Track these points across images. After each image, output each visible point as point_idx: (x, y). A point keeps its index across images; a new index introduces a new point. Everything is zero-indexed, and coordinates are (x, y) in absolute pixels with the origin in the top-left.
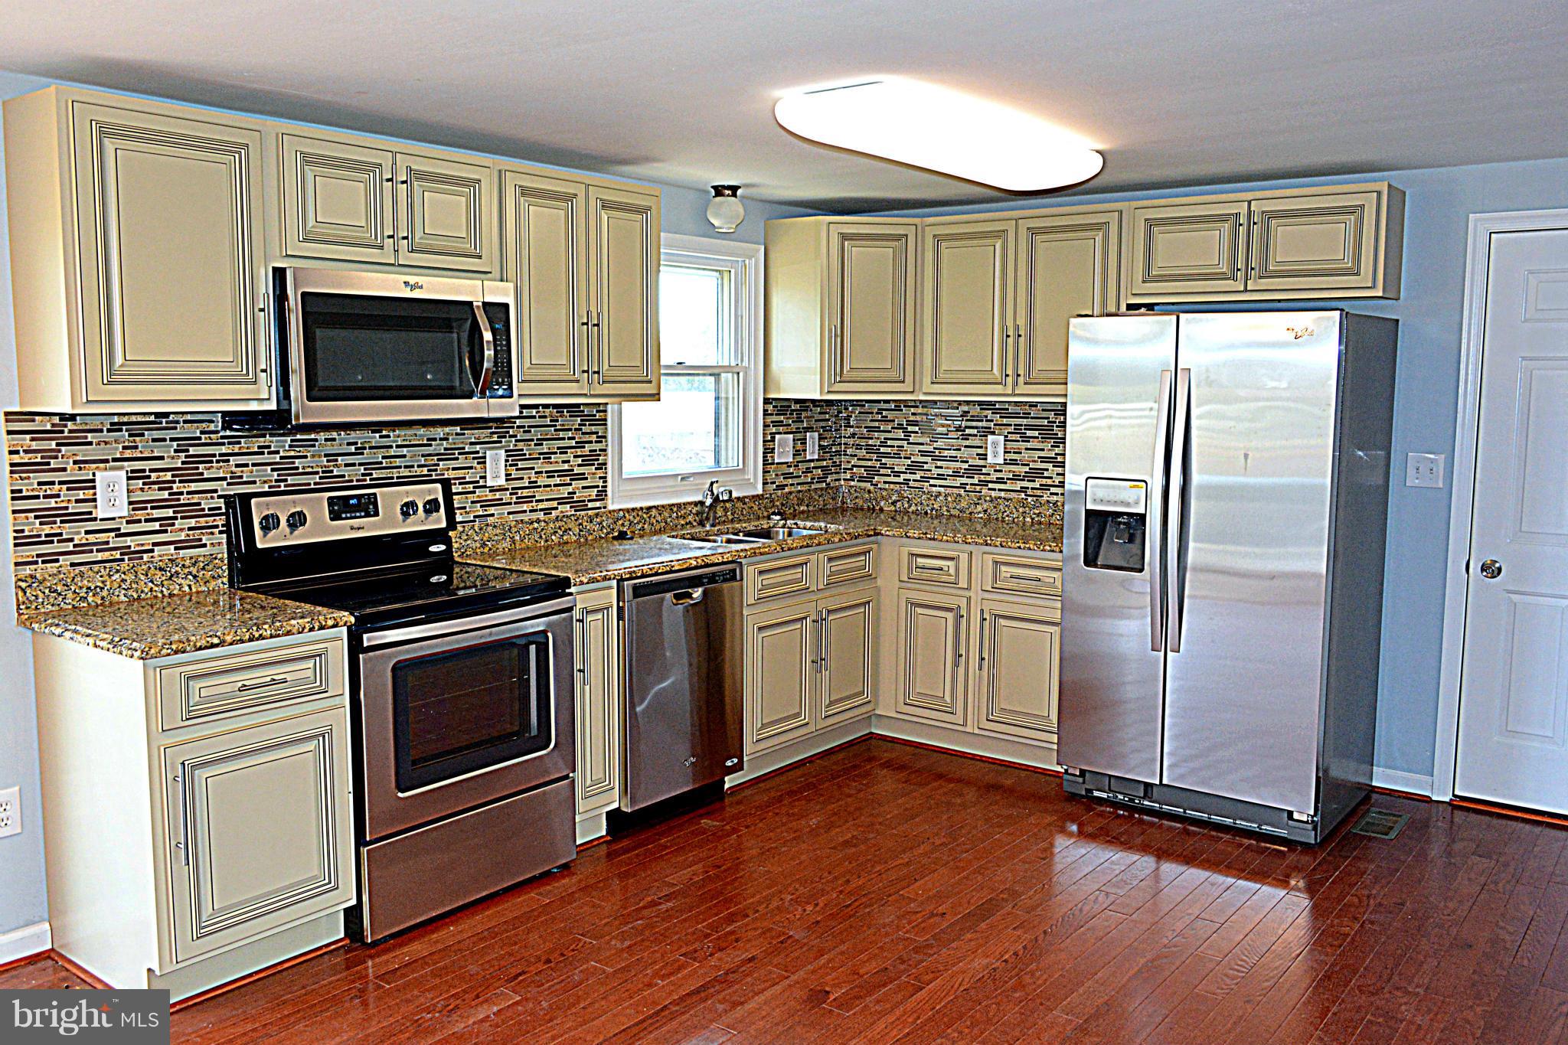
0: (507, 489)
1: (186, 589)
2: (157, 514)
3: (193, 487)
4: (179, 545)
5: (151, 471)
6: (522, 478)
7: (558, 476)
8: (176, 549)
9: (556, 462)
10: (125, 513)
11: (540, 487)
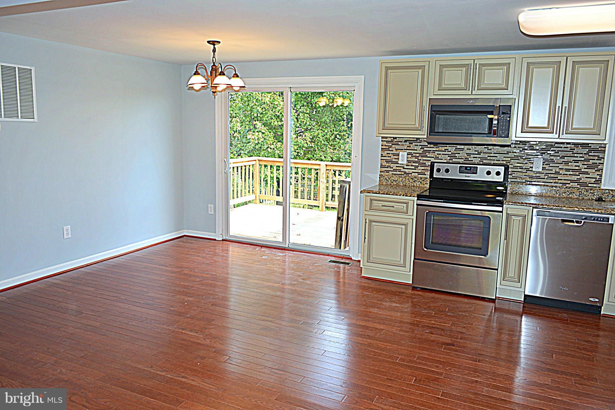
0: (544, 173)
1: (418, 185)
2: (414, 164)
3: (424, 158)
4: (419, 173)
5: (414, 153)
6: (552, 170)
7: (572, 171)
8: (418, 174)
9: (571, 166)
10: (406, 163)
11: (561, 174)
